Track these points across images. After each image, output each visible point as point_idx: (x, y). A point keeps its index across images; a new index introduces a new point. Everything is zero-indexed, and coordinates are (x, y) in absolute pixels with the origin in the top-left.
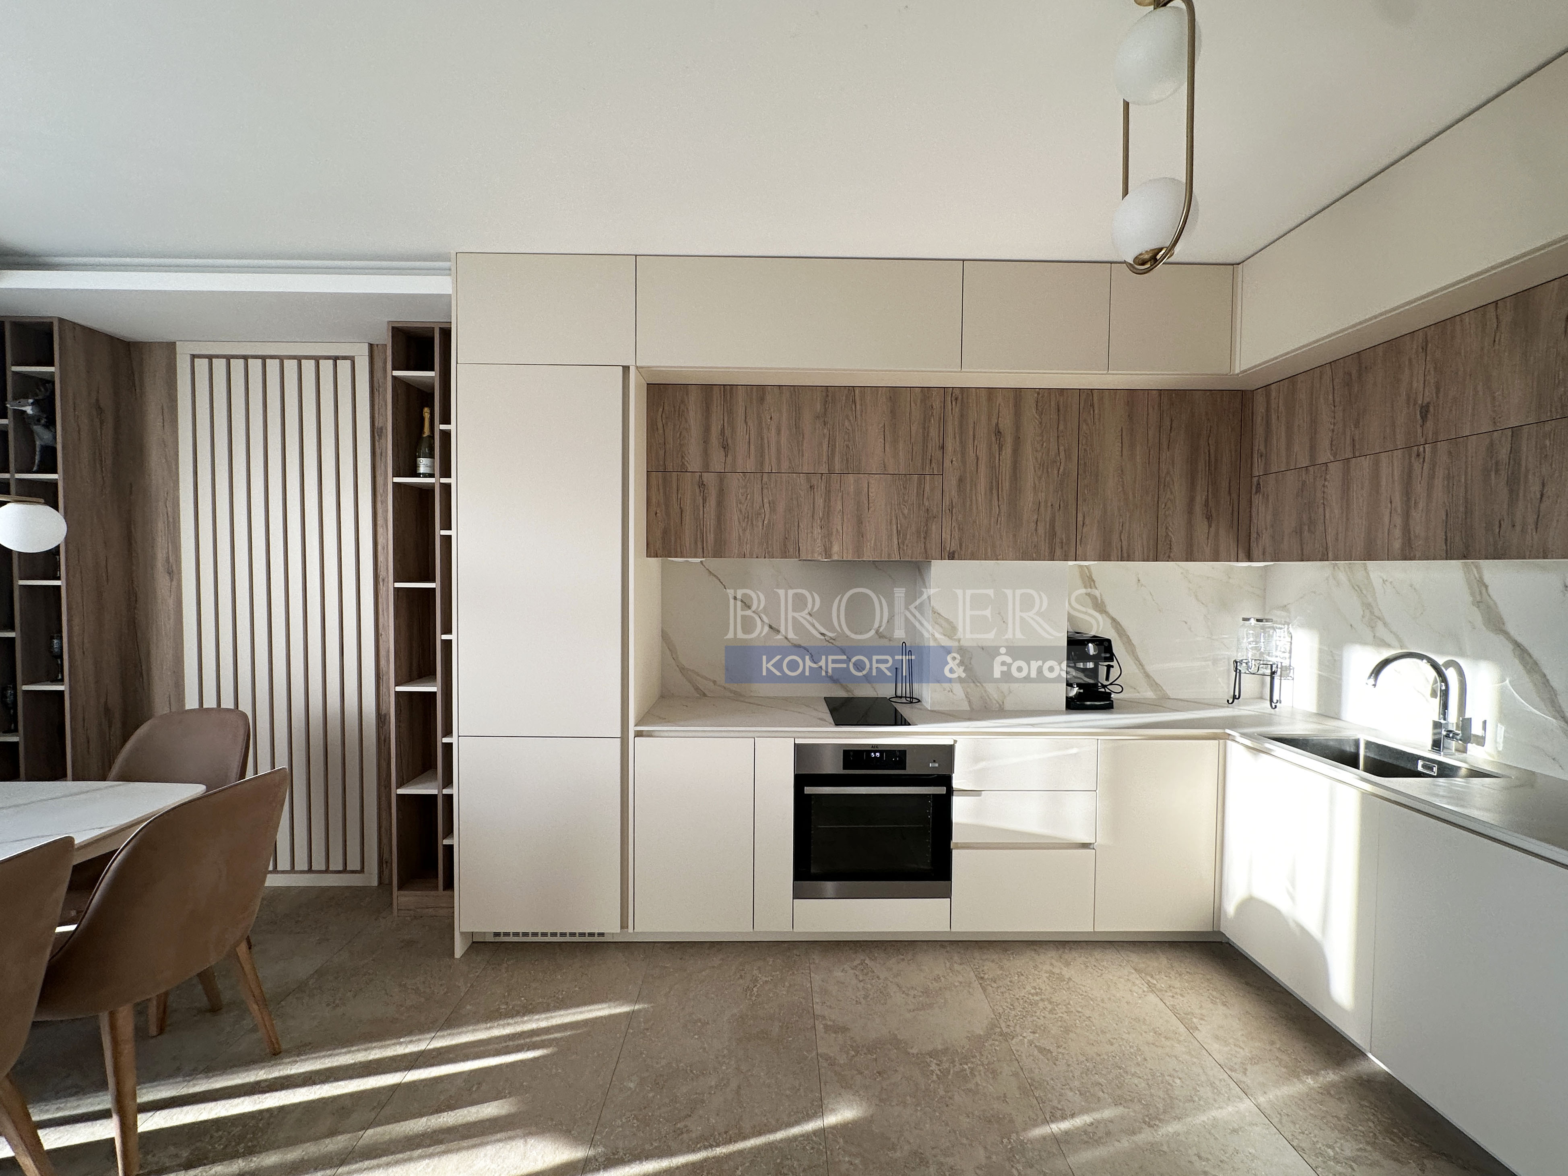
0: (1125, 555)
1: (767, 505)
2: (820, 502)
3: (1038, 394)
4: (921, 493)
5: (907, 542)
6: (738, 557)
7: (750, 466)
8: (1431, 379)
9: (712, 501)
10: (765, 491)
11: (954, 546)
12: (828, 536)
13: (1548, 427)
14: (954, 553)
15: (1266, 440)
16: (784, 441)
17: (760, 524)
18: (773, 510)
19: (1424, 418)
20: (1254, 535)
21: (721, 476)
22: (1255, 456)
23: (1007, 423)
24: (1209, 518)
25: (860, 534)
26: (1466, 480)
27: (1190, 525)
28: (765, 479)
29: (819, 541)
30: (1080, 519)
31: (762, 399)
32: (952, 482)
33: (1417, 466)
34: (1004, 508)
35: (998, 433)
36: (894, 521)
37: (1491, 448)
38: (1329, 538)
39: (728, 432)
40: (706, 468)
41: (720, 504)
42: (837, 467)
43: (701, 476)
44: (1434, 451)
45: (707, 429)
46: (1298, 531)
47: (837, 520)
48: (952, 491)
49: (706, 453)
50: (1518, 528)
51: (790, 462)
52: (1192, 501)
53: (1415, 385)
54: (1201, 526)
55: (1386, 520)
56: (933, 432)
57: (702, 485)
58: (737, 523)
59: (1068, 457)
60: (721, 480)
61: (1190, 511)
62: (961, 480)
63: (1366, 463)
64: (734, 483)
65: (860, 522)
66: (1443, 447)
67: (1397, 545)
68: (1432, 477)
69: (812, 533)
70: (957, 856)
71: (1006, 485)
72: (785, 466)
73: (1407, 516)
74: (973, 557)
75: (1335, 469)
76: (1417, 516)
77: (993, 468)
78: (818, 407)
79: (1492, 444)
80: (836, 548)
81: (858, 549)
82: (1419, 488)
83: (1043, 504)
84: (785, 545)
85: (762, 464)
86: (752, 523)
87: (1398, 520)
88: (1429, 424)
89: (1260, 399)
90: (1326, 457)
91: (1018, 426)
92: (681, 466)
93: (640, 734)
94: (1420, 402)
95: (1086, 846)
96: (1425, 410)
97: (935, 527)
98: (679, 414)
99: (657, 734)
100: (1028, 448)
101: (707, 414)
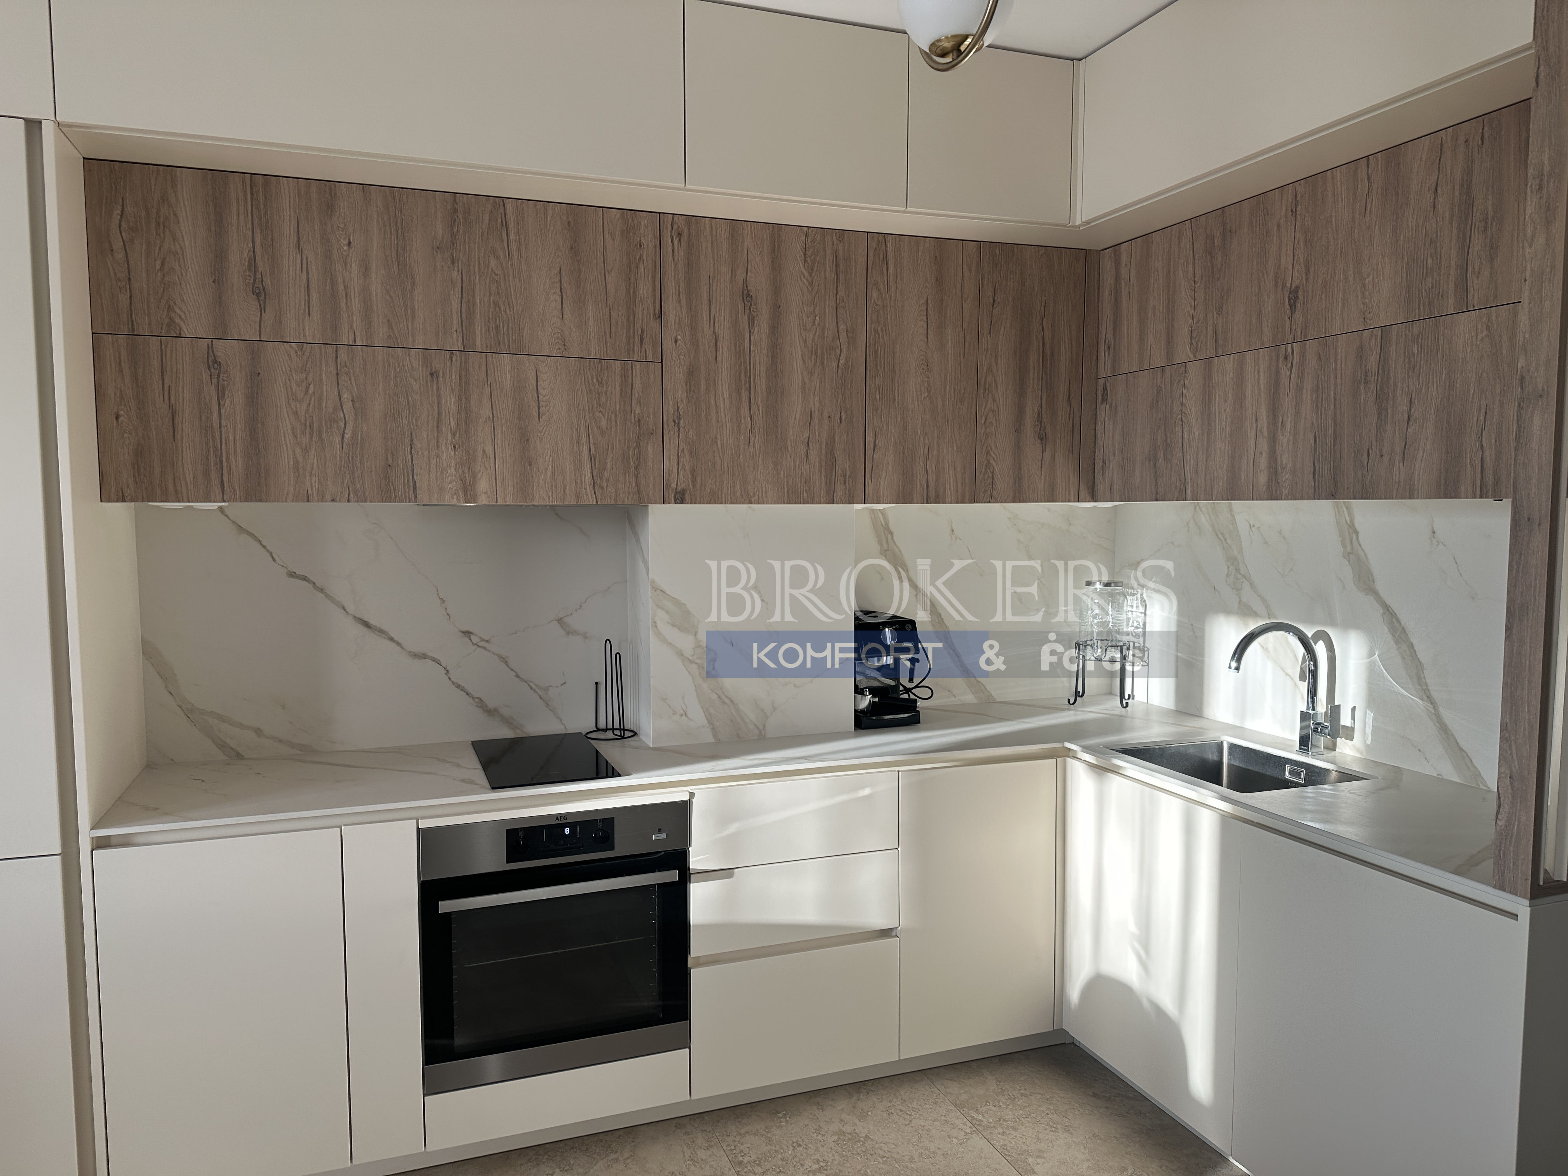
0: (932, 494)
1: (348, 406)
2: (450, 402)
3: (807, 235)
4: (627, 394)
5: (606, 474)
6: (296, 499)
7: (312, 331)
8: (1301, 254)
9: (237, 397)
10: (344, 379)
11: (682, 479)
12: (467, 462)
13: (1416, 328)
14: (683, 492)
15: (1115, 329)
17: (337, 439)
18: (361, 413)
19: (1293, 306)
20: (1099, 464)
21: (254, 348)
22: (1102, 348)
23: (760, 283)
24: (1042, 438)
25: (525, 459)
26: (1335, 394)
27: (1018, 447)
28: (343, 356)
29: (452, 471)
30: (870, 438)
31: (329, 208)
32: (676, 374)
33: (1284, 372)
34: (759, 420)
35: (747, 296)
36: (584, 439)
37: (1361, 352)
38: (1187, 468)
39: (263, 267)
40: (222, 332)
41: (254, 399)
42: (479, 343)
43: (210, 347)
44: (1303, 353)
45: (219, 258)
47: (482, 435)
48: (677, 390)
49: (219, 302)
50: (1386, 458)
51: (391, 327)
52: (1020, 412)
53: (1283, 261)
54: (1032, 449)
55: (1252, 443)
56: (644, 289)
57: (214, 363)
58: (289, 437)
59: (853, 340)
60: (255, 355)
61: (1019, 429)
62: (691, 373)
63: (1229, 364)
64: (281, 360)
65: (524, 439)
66: (1312, 347)
67: (1262, 479)
68: (1300, 389)
69: (438, 456)
70: (699, 979)
71: (761, 384)
72: (380, 334)
73: (1273, 440)
74: (714, 498)
75: (1194, 371)
76: (1284, 439)
77: (741, 355)
78: (439, 230)
79: (1361, 348)
80: (483, 485)
81: (524, 485)
82: (1287, 403)
83: (816, 414)
84: (387, 478)
85: (335, 329)
86: (320, 437)
87: (1264, 446)
88: (1298, 315)
89: (1107, 264)
90: (1183, 352)
91: (777, 288)
92: (169, 325)
93: (101, 844)
94: (1288, 285)
95: (886, 933)
96: (1293, 295)
97: (651, 450)
98: (158, 224)
99: (141, 839)
100: (792, 323)
101: (218, 232)
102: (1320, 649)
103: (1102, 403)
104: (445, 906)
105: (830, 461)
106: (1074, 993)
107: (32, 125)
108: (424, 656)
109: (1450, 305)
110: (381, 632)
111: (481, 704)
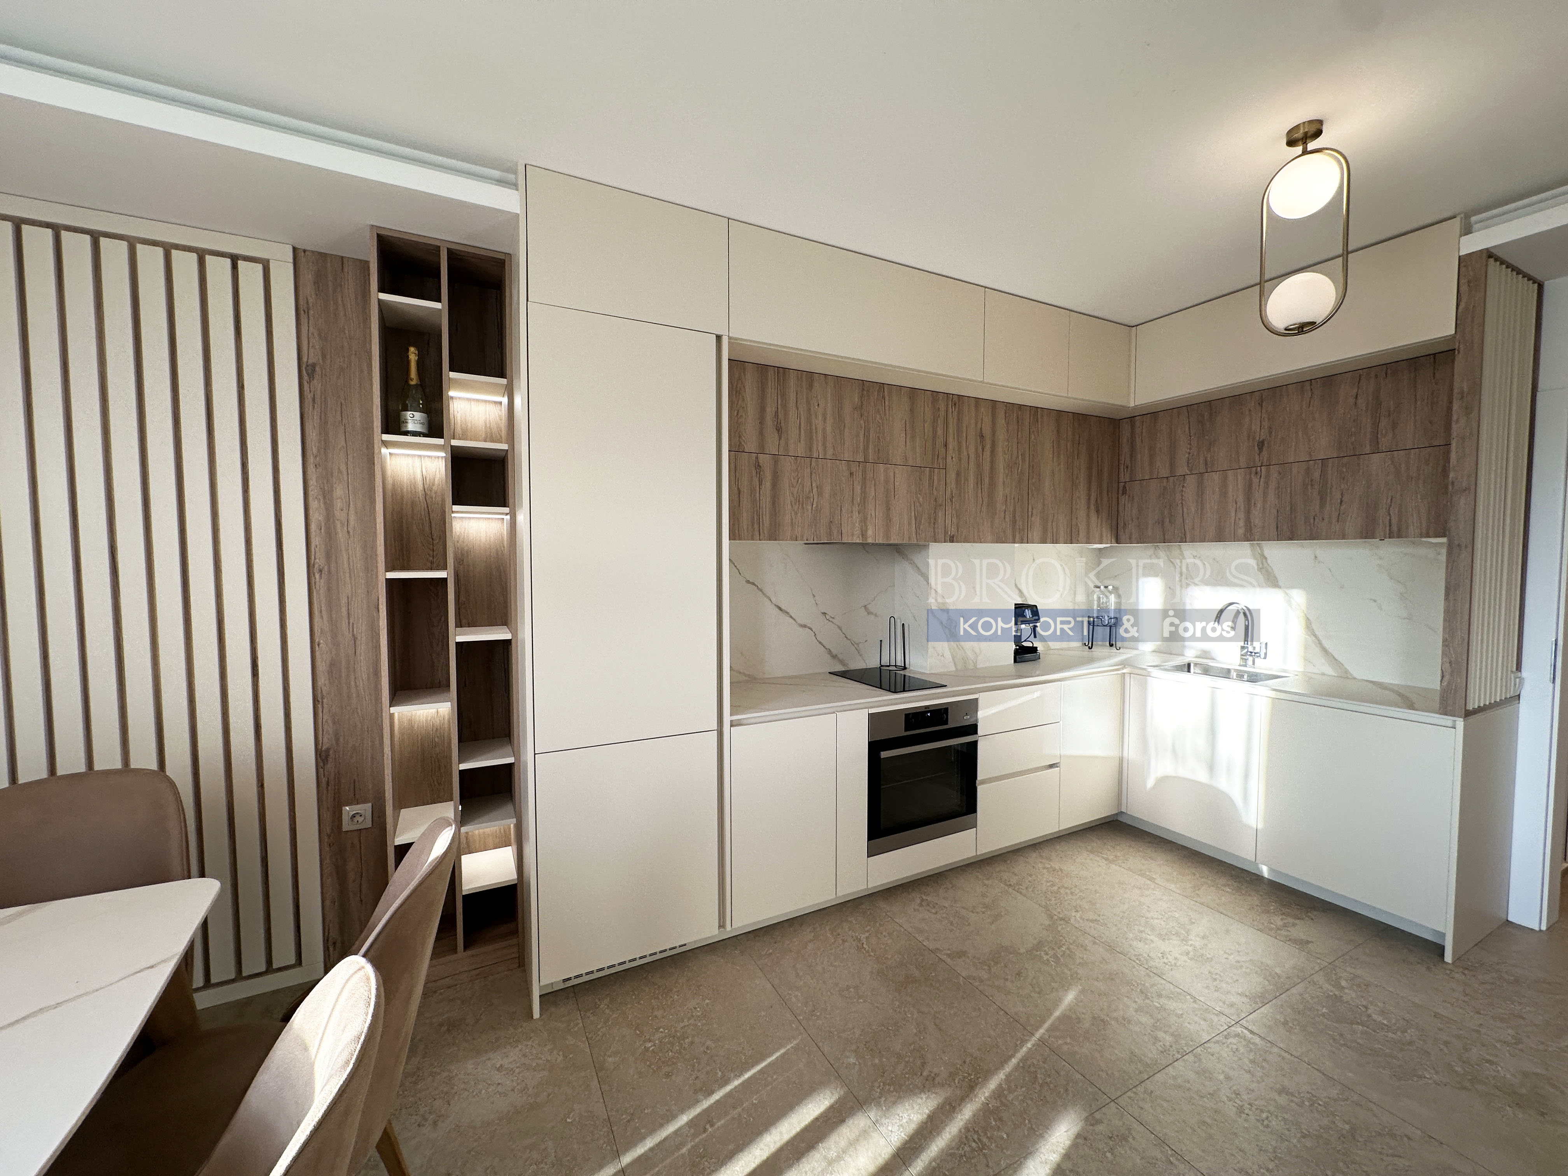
1: (815, 490)
2: (858, 489)
3: (1006, 406)
4: (931, 485)
5: (921, 527)
6: (791, 539)
7: (801, 451)
8: (1266, 424)
9: (767, 484)
10: (814, 475)
11: (952, 530)
12: (864, 520)
13: (1345, 460)
14: (953, 537)
15: (1131, 456)
16: (829, 429)
17: (810, 508)
18: (820, 494)
19: (1261, 449)
20: (1121, 524)
21: (775, 458)
22: (1122, 467)
23: (987, 430)
24: (1098, 511)
25: (888, 519)
26: (1291, 491)
27: (1088, 516)
28: (813, 464)
29: (857, 525)
30: (1030, 510)
31: (811, 386)
32: (952, 476)
33: (1255, 480)
34: (986, 500)
35: (982, 436)
36: (913, 508)
37: (1308, 471)
38: (1187, 527)
39: (781, 416)
40: (762, 449)
41: (775, 485)
42: (871, 458)
43: (757, 458)
44: (1268, 471)
45: (762, 410)
46: (1160, 522)
47: (870, 506)
48: (952, 485)
49: (761, 433)
50: (1326, 520)
51: (834, 449)
53: (1253, 427)
54: (1094, 517)
55: (1233, 514)
56: (940, 432)
57: (758, 466)
58: (789, 506)
59: (1023, 460)
60: (776, 462)
61: (1089, 507)
62: (958, 474)
63: (1216, 477)
64: (787, 465)
65: (888, 509)
66: (1274, 470)
67: (1241, 531)
68: (1267, 487)
69: (852, 517)
70: (981, 790)
71: (987, 480)
72: (830, 452)
73: (1248, 512)
74: (966, 540)
75: (1191, 481)
76: (1256, 513)
77: (979, 465)
78: (856, 400)
79: (1308, 468)
80: (870, 532)
81: (887, 534)
82: (1258, 495)
83: (1008, 498)
84: (830, 528)
85: (811, 450)
86: (802, 505)
87: (1241, 515)
88: (1265, 453)
90: (1182, 469)
91: (994, 432)
92: (739, 446)
93: (734, 724)
94: (1258, 439)
95: (1053, 765)
96: (1261, 445)
97: (940, 514)
98: (737, 392)
99: (745, 722)
100: (1000, 450)
101: (762, 397)
103: (1123, 494)
104: (884, 754)
105: (1014, 522)
107: (719, 338)
108: (805, 626)
109: (1368, 449)
110: (787, 613)
111: (830, 652)
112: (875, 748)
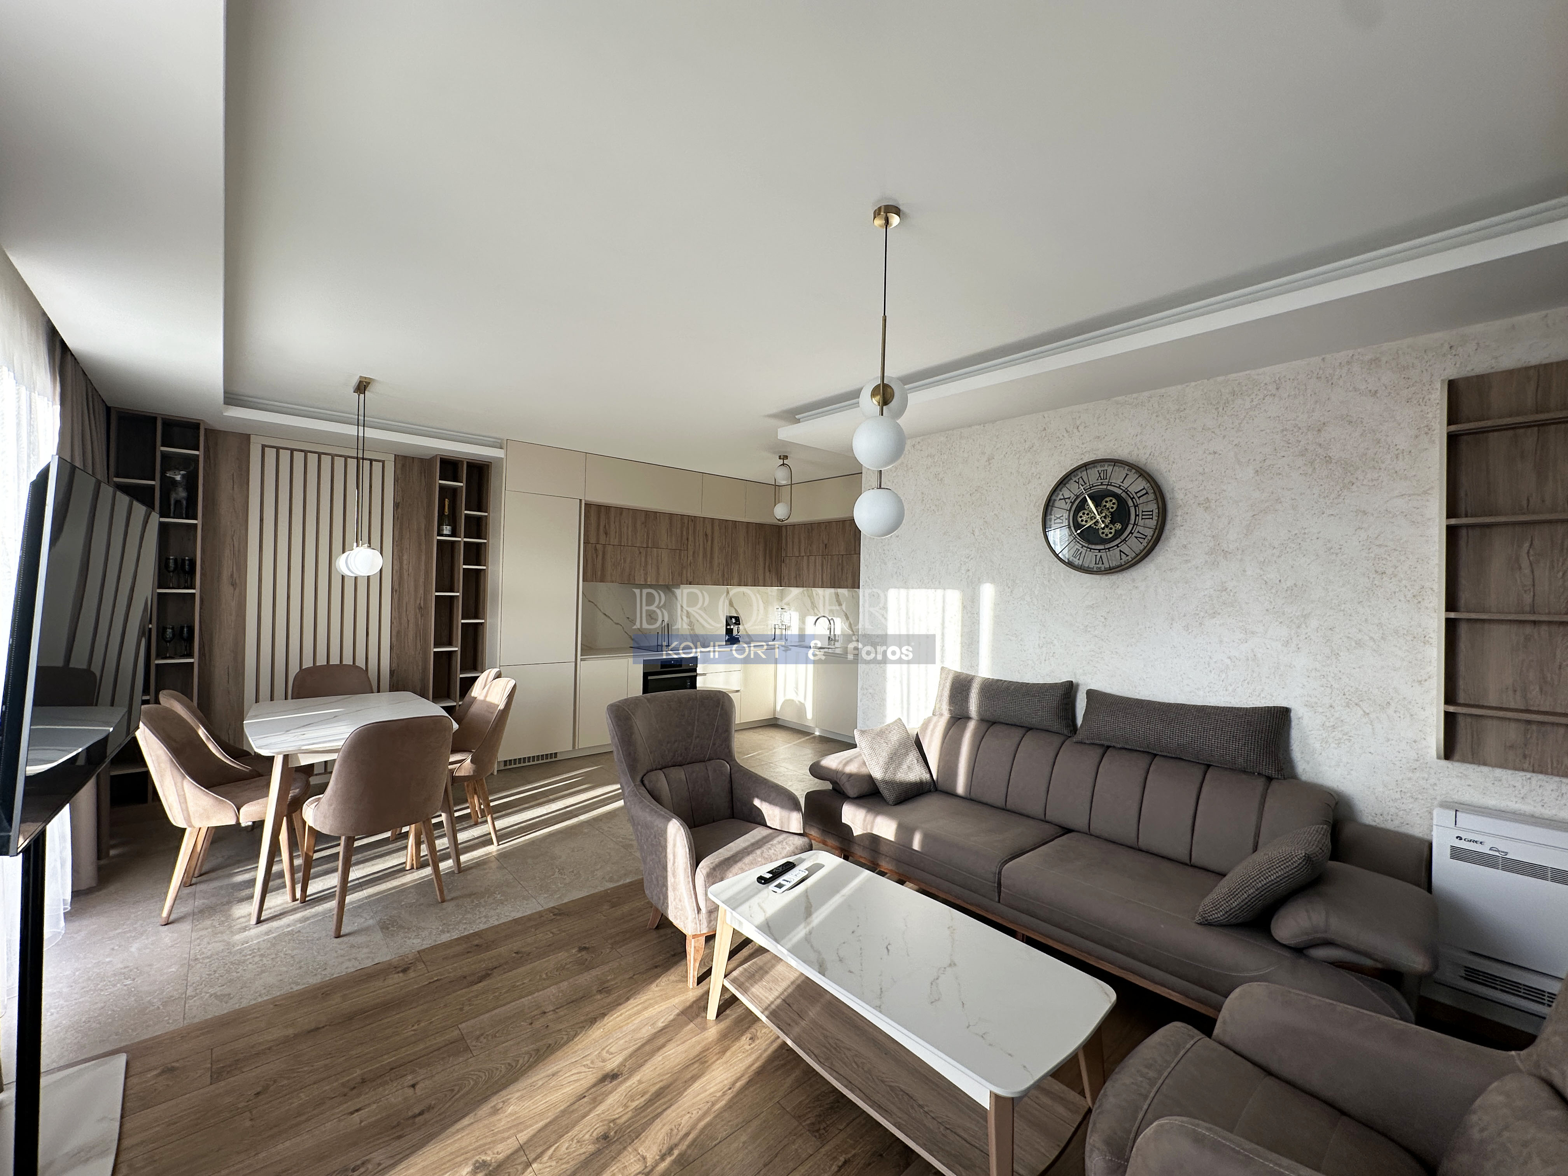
1: (622, 560)
2: (643, 559)
3: (719, 521)
4: (680, 558)
5: (675, 577)
6: (611, 582)
7: (616, 542)
9: (600, 557)
10: (622, 553)
11: (690, 579)
12: (646, 574)
14: (691, 582)
15: (786, 544)
16: (630, 534)
17: (620, 568)
18: (625, 562)
19: (826, 548)
20: (782, 578)
21: (604, 546)
22: (783, 550)
23: (709, 532)
24: (770, 571)
25: (658, 573)
27: (764, 573)
28: (622, 548)
30: (732, 570)
31: (621, 514)
32: (691, 553)
33: (824, 561)
34: (708, 565)
35: (706, 535)
36: (670, 568)
38: (804, 580)
39: (607, 527)
40: (599, 542)
41: (603, 557)
42: (650, 545)
43: (596, 547)
44: (827, 558)
45: (599, 525)
46: (796, 577)
47: (649, 567)
48: (690, 558)
49: (598, 535)
51: (632, 542)
52: (765, 564)
54: (767, 574)
55: (818, 576)
56: (685, 533)
57: (596, 550)
58: (610, 567)
59: (729, 546)
60: (604, 548)
61: (765, 568)
62: (694, 553)
63: (813, 558)
64: (609, 548)
65: (658, 569)
66: (829, 557)
67: (819, 583)
68: (827, 564)
71: (709, 556)
72: (630, 543)
74: (698, 584)
75: (805, 559)
77: (705, 549)
78: (643, 519)
80: (649, 579)
81: (657, 580)
82: (825, 567)
83: (720, 564)
85: (621, 542)
86: (616, 567)
89: (784, 529)
90: (803, 554)
91: (713, 533)
93: (581, 660)
95: (737, 691)
96: (826, 545)
97: (684, 572)
99: (585, 660)
100: (716, 541)
101: (599, 518)
102: (832, 622)
103: (783, 563)
104: (650, 678)
105: (723, 575)
106: (778, 708)
107: (581, 500)
108: (618, 624)
110: (609, 617)
111: (631, 637)
112: (645, 675)
